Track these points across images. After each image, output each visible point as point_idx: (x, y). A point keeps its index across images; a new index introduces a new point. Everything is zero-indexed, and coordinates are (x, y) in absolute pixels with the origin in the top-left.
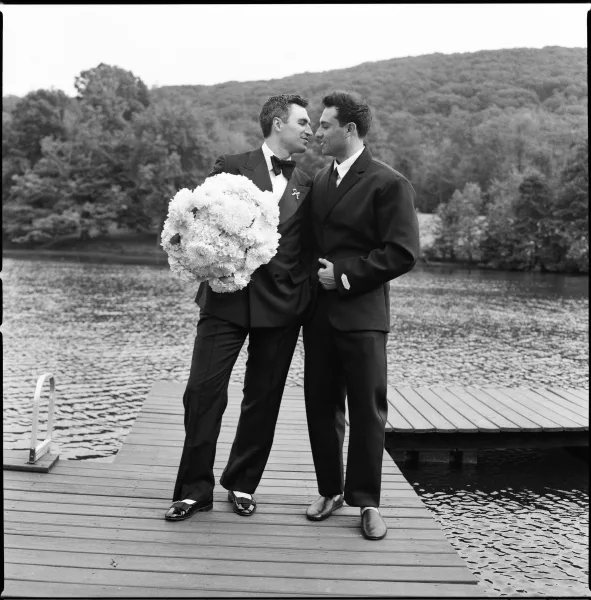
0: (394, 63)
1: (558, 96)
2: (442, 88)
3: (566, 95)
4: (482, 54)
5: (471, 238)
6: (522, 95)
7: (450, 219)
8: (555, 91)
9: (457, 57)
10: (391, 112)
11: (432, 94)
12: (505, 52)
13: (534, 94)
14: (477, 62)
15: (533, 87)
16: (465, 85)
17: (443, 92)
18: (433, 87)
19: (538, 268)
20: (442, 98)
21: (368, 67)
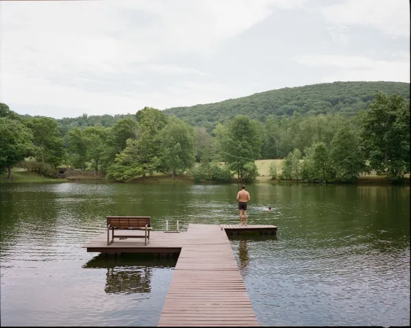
0: (268, 94)
1: (341, 104)
2: (290, 103)
3: (344, 103)
4: (306, 87)
5: (297, 171)
6: (325, 104)
7: (288, 163)
8: (339, 101)
9: (295, 89)
10: (267, 115)
11: (285, 106)
12: (317, 85)
13: (330, 104)
14: (304, 91)
15: (329, 101)
16: (300, 101)
17: (290, 105)
18: (286, 103)
19: (325, 181)
20: (289, 107)
21: (257, 95)
